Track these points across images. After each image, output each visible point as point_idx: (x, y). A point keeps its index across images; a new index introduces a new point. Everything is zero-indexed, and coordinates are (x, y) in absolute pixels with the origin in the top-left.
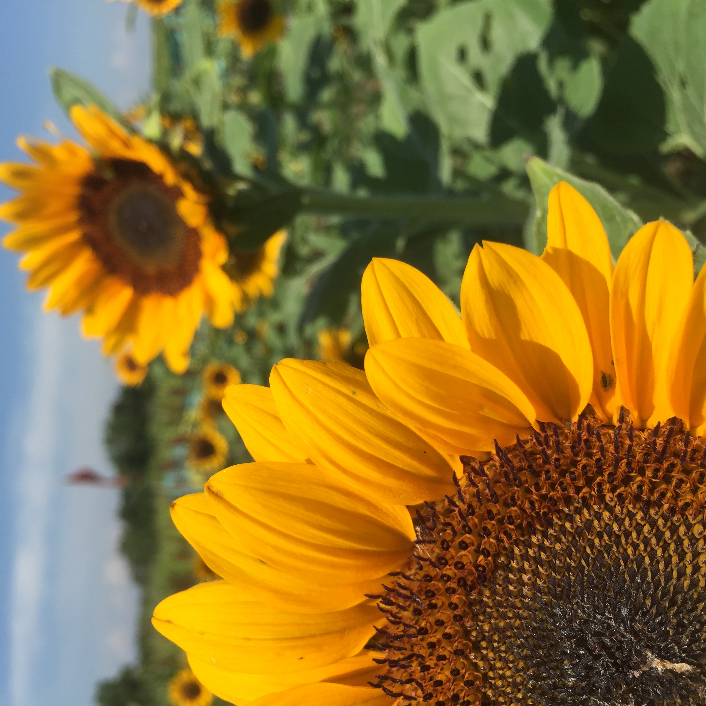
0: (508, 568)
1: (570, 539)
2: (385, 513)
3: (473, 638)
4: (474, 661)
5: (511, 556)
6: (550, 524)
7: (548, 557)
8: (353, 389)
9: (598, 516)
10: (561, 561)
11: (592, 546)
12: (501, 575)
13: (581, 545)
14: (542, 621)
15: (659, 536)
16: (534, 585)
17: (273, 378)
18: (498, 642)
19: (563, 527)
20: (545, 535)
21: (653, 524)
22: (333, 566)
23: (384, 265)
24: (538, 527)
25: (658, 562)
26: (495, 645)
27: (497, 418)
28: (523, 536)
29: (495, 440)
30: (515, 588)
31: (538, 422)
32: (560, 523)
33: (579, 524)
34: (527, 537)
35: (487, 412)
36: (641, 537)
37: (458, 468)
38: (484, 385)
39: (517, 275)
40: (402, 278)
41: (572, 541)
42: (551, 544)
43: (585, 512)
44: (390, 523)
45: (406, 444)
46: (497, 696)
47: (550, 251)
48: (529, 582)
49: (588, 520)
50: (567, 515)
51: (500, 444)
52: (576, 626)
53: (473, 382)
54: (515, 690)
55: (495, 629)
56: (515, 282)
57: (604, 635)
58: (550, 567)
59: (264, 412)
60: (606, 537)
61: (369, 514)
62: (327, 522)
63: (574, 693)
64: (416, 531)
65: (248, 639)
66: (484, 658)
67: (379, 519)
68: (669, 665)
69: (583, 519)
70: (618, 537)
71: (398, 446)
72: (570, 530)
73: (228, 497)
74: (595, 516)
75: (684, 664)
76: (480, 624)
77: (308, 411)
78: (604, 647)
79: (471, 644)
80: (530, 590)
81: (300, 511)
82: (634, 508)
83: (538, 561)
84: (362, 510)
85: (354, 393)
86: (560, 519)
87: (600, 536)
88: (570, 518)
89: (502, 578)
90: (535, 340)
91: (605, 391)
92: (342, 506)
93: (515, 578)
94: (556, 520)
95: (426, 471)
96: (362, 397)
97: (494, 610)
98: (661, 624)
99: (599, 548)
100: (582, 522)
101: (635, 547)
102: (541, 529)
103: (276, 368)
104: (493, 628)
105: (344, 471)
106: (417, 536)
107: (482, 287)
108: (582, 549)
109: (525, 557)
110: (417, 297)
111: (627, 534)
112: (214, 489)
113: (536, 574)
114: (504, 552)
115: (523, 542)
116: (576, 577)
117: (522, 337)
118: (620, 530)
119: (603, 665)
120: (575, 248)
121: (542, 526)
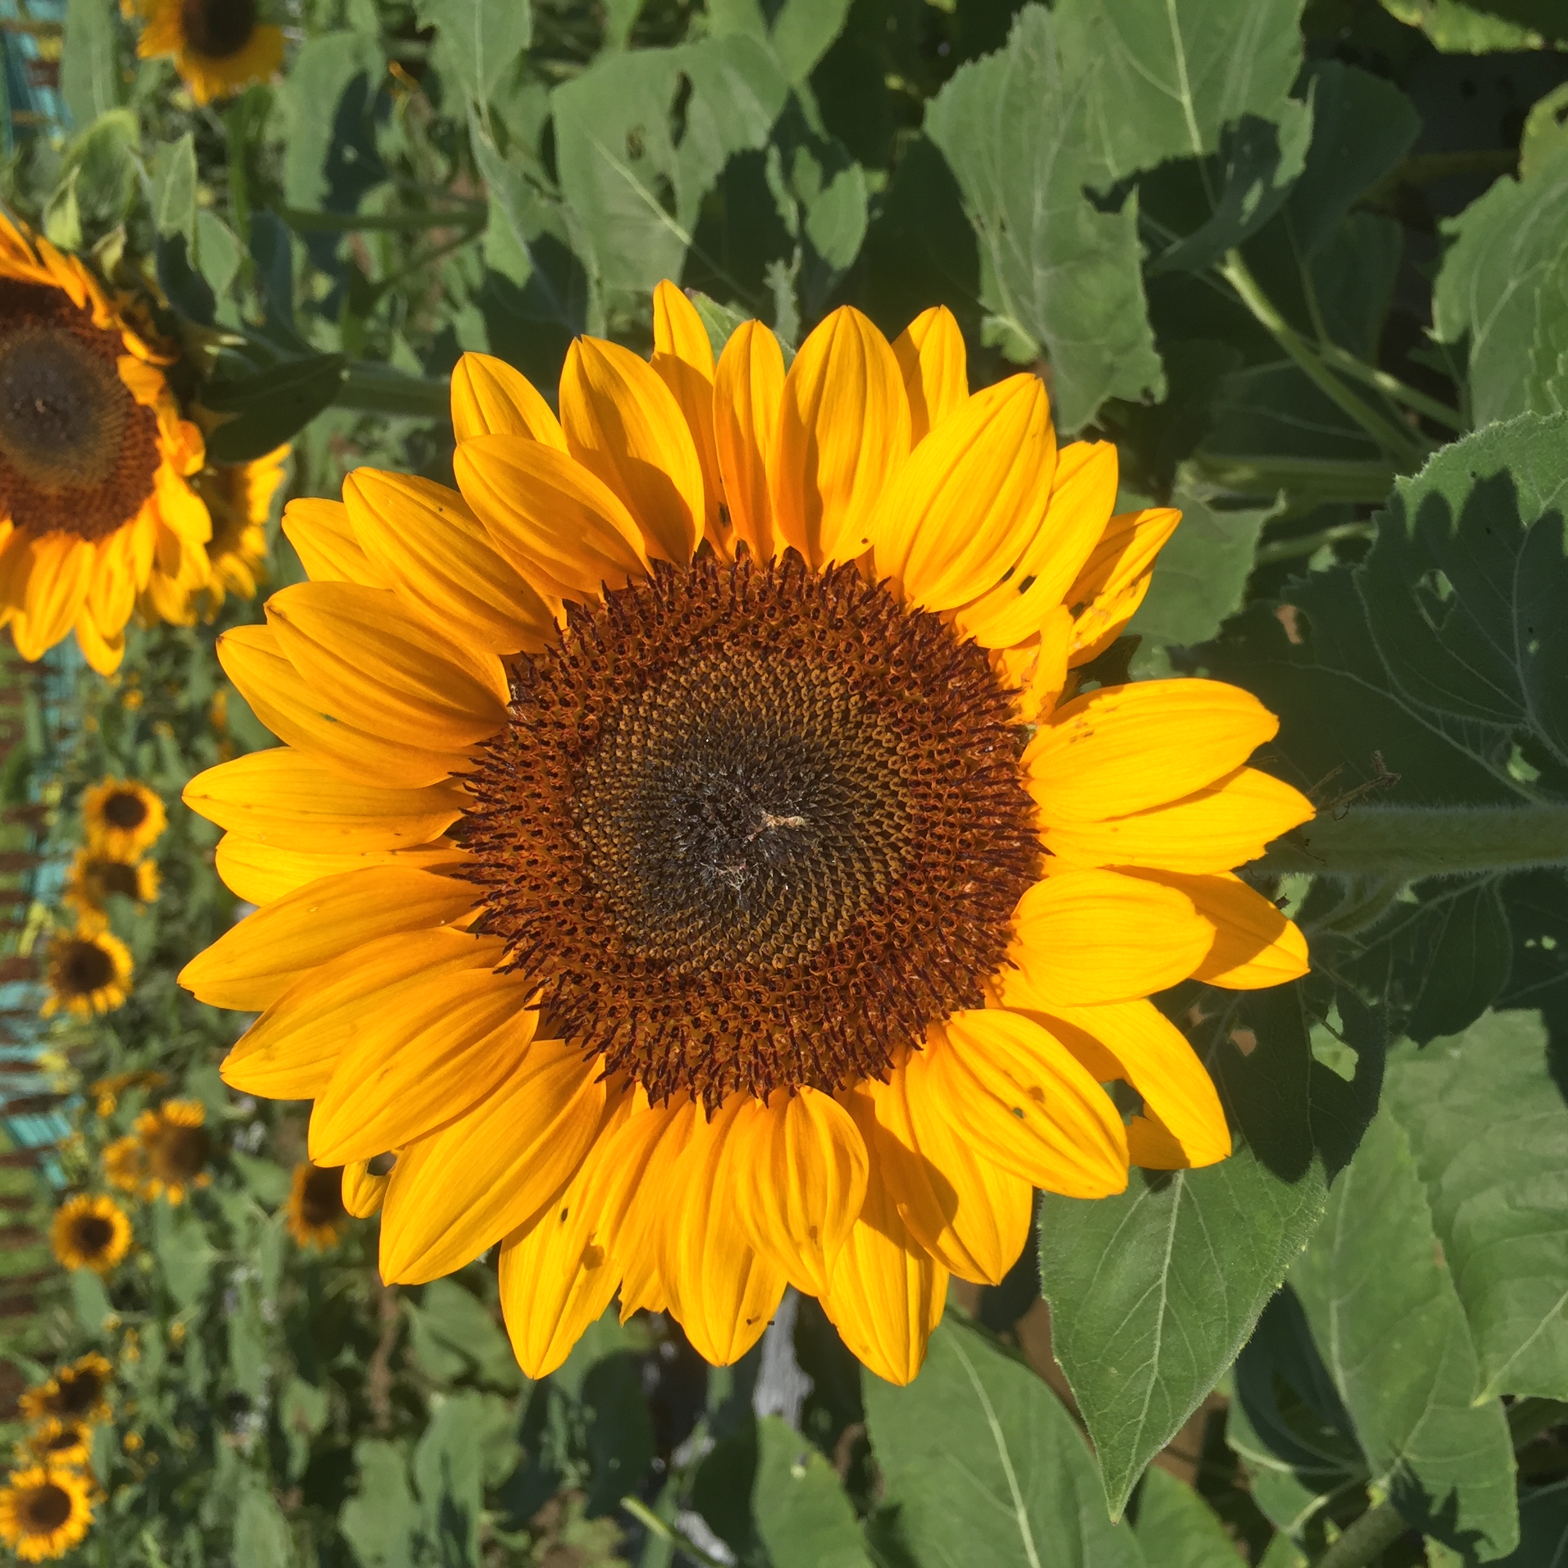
0: (615, 731)
1: (684, 693)
2: (474, 664)
3: (574, 816)
4: (576, 840)
5: (619, 716)
6: (664, 678)
7: (659, 716)
8: (440, 505)
9: (715, 667)
10: (673, 719)
11: (707, 700)
12: (607, 740)
13: (696, 700)
14: (651, 787)
15: (777, 683)
16: (644, 749)
17: (347, 490)
18: (603, 817)
19: (677, 682)
20: (657, 691)
21: (770, 671)
22: (410, 720)
23: (476, 359)
24: (650, 683)
25: (775, 713)
26: (600, 820)
27: (603, 551)
28: (633, 693)
29: (603, 581)
30: (624, 753)
31: (649, 557)
32: (674, 677)
33: (695, 678)
34: (637, 695)
35: (591, 539)
36: (759, 686)
37: (562, 616)
38: (586, 502)
39: (619, 376)
40: (496, 377)
41: (686, 697)
42: (663, 701)
43: (702, 664)
44: (479, 677)
45: (500, 577)
46: (601, 878)
47: (658, 357)
48: (639, 744)
49: (704, 673)
50: (682, 668)
51: (608, 587)
52: (687, 789)
53: (574, 497)
54: (620, 869)
55: (602, 803)
56: (617, 385)
57: (719, 801)
58: (662, 726)
59: (334, 533)
60: (722, 690)
61: (456, 662)
62: (407, 662)
63: (686, 864)
64: (511, 691)
65: (307, 812)
66: (586, 836)
67: (467, 671)
68: (783, 820)
69: (699, 672)
70: (735, 689)
71: (491, 578)
72: (684, 684)
73: (292, 619)
74: (712, 668)
75: (798, 818)
76: (583, 799)
77: (387, 527)
78: (718, 813)
79: (572, 822)
80: (639, 754)
81: (376, 645)
82: (752, 655)
83: (648, 720)
84: (447, 655)
85: (441, 510)
86: (674, 672)
87: (716, 688)
88: (684, 671)
89: (609, 743)
90: (644, 459)
91: (724, 526)
92: (424, 647)
93: (624, 743)
94: (670, 674)
95: (523, 615)
96: (449, 515)
97: (599, 782)
98: (777, 780)
99: (715, 702)
100: (697, 674)
101: (752, 697)
102: (654, 685)
103: (350, 477)
104: (598, 803)
105: (428, 603)
106: (512, 696)
107: (582, 387)
108: (696, 704)
109: (634, 717)
110: (513, 400)
111: (745, 685)
112: (275, 609)
113: (646, 735)
114: (612, 714)
115: (634, 701)
116: (690, 736)
117: (630, 455)
118: (736, 681)
119: (717, 834)
120: (683, 354)
121: (654, 681)
